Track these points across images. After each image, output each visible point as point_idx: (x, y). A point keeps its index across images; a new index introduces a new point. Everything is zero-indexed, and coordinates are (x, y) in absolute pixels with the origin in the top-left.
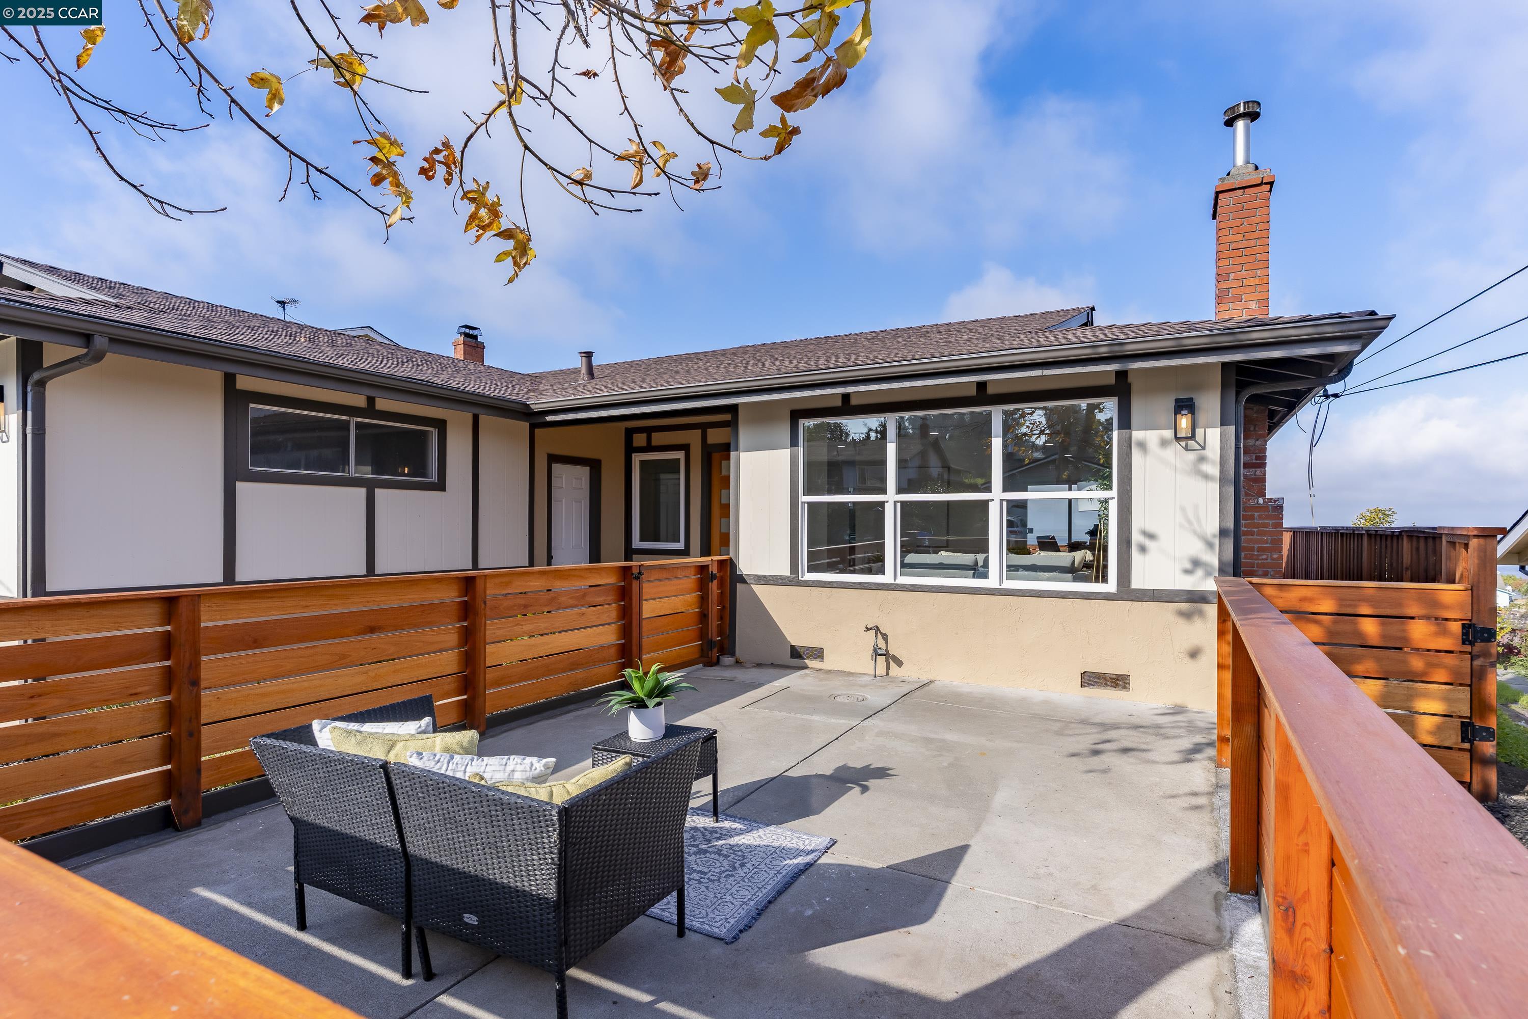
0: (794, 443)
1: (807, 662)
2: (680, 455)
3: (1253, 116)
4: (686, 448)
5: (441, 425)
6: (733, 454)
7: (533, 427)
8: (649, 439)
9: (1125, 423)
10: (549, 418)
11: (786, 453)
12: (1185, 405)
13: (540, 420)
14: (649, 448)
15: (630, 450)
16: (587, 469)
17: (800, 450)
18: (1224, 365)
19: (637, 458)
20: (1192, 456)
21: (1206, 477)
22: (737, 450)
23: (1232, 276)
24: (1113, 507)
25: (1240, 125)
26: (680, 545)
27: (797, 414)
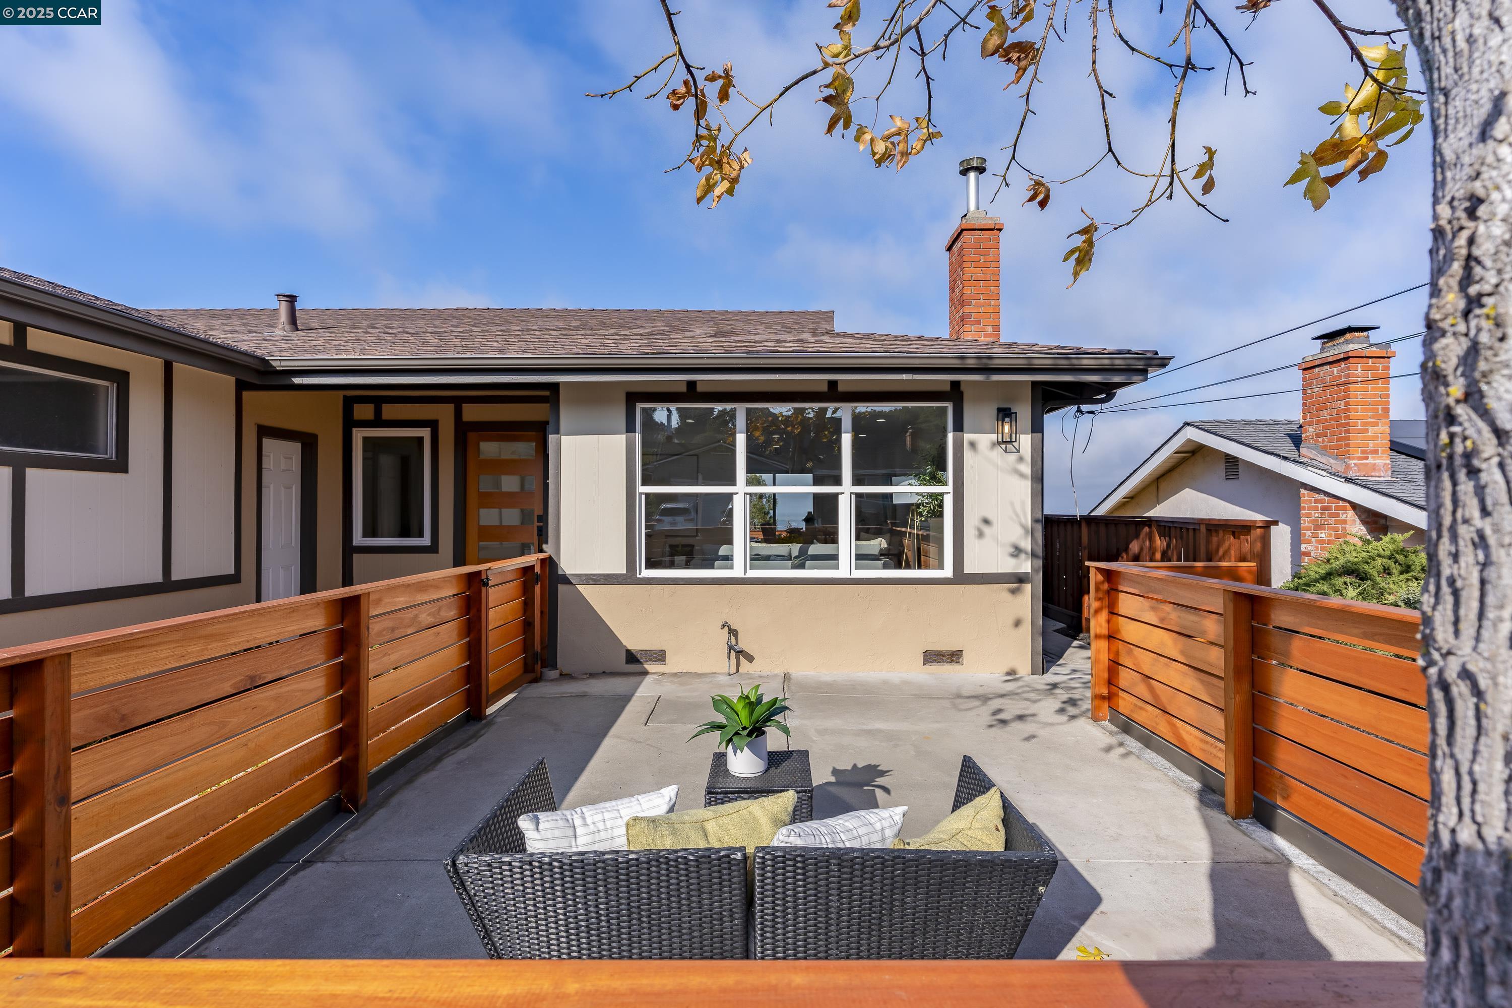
0: (630, 428)
1: (645, 666)
2: (425, 433)
3: (981, 170)
4: (433, 425)
5: (121, 378)
6: (552, 438)
7: (241, 386)
8: (378, 412)
9: (959, 427)
10: (297, 380)
11: (621, 440)
12: (1005, 414)
13: (283, 381)
14: (378, 422)
15: (349, 423)
16: (297, 446)
17: (638, 437)
18: (1034, 384)
19: (359, 435)
20: (1013, 457)
21: (1022, 475)
22: (557, 432)
23: (973, 302)
24: (948, 502)
25: (972, 175)
26: (426, 541)
27: (633, 397)
